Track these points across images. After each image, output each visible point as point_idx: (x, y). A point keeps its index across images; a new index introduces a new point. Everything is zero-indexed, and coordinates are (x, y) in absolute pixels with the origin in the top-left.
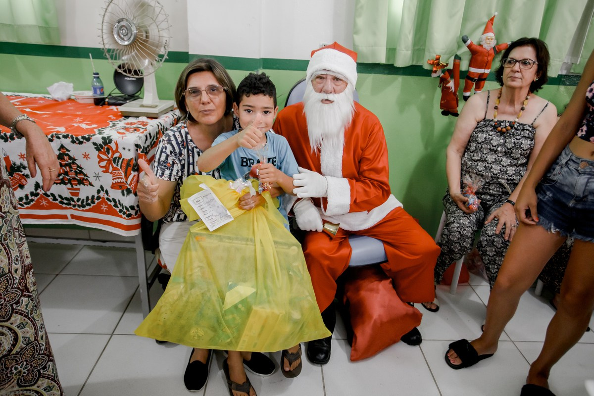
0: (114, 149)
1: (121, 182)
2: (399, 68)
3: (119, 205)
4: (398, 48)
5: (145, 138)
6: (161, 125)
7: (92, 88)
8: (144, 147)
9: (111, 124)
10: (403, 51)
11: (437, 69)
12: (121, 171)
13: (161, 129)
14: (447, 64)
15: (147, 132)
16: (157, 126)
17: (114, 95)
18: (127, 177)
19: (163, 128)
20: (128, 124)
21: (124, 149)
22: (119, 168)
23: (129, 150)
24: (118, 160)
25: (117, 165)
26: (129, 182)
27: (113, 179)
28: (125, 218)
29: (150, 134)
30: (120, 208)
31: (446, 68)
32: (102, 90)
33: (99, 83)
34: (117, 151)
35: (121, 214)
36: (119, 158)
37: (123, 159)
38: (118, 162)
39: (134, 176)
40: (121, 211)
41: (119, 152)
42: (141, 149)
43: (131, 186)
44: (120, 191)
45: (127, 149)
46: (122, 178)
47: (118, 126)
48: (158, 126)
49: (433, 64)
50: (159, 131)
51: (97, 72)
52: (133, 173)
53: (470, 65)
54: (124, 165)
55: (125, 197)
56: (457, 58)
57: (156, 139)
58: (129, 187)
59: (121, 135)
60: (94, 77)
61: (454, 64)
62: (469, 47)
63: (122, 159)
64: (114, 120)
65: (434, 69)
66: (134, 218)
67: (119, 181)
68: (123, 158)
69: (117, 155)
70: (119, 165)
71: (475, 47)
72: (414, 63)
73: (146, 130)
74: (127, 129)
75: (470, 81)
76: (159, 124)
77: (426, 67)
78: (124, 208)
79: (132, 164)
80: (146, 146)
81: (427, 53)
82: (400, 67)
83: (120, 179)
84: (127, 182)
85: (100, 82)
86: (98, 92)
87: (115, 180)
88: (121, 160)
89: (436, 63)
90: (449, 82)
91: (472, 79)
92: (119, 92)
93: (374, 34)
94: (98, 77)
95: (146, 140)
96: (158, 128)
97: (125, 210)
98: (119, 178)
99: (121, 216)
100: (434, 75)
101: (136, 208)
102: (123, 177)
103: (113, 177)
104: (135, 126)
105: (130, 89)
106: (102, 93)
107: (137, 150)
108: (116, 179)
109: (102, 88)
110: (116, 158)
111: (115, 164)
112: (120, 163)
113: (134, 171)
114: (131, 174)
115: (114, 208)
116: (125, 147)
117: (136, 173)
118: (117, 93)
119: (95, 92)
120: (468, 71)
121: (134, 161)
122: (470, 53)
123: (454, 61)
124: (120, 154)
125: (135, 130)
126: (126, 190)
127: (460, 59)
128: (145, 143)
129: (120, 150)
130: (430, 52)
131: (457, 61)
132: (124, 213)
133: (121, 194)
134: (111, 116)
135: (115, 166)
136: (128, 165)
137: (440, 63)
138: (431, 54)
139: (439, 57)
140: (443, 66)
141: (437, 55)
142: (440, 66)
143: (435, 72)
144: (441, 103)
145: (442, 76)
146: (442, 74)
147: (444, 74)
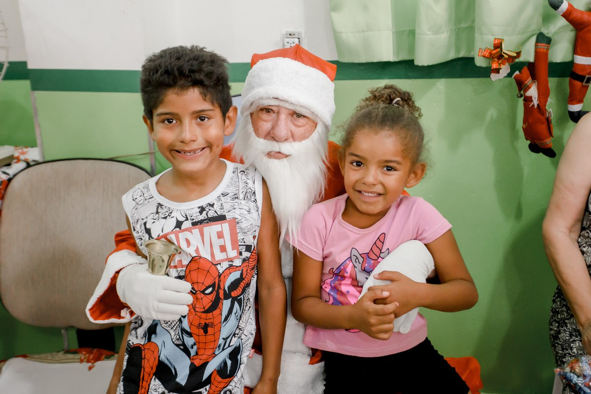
2: (423, 67)
4: (417, 31)
10: (428, 35)
11: (500, 64)
14: (519, 54)
31: (517, 60)
49: (491, 57)
53: (575, 51)
56: (543, 40)
61: (537, 54)
62: (567, 15)
65: (495, 66)
71: (579, 15)
72: (461, 55)
75: (578, 84)
77: (480, 62)
81: (477, 35)
82: (426, 64)
89: (497, 53)
90: (529, 88)
91: (581, 78)
93: (365, 8)
100: (494, 77)
120: (572, 63)
122: (571, 27)
123: (536, 45)
127: (549, 41)
130: (481, 34)
131: (543, 46)
137: (504, 53)
138: (484, 36)
139: (500, 41)
140: (511, 59)
141: (495, 39)
142: (506, 58)
143: (497, 71)
144: (523, 128)
145: (517, 75)
146: (517, 73)
147: (520, 72)
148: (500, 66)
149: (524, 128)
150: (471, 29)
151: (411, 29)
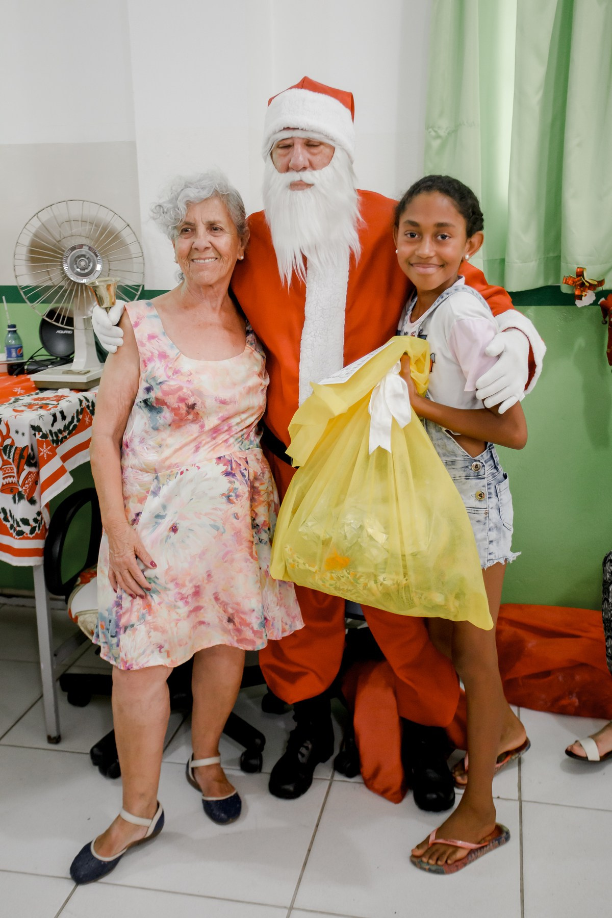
0: (5, 433)
1: (12, 482)
3: (10, 518)
4: (507, 259)
5: (52, 418)
6: (87, 400)
7: (5, 348)
8: (50, 431)
9: (13, 399)
10: (517, 263)
12: (13, 466)
13: (88, 407)
14: (601, 283)
15: (56, 409)
16: (79, 403)
17: (37, 359)
18: (20, 472)
19: (90, 404)
20: (35, 400)
21: (17, 432)
22: (11, 460)
23: (23, 434)
24: (10, 449)
25: (9, 457)
26: (21, 482)
27: (4, 478)
28: (14, 537)
29: (62, 413)
30: (11, 522)
31: (600, 289)
32: (20, 350)
33: (15, 339)
34: (8, 436)
35: (12, 531)
36: (12, 446)
37: (16, 448)
38: (10, 452)
39: (30, 473)
40: (12, 526)
41: (10, 437)
42: (41, 433)
43: (24, 488)
44: (11, 496)
45: (20, 433)
46: (14, 477)
47: (20, 402)
48: (81, 401)
49: (574, 284)
50: (82, 409)
51: (13, 323)
52: (27, 469)
54: (17, 457)
55: (16, 505)
57: (78, 420)
58: (20, 489)
59: (16, 414)
60: (9, 331)
63: (14, 447)
64: (21, 394)
65: (577, 293)
66: (28, 538)
67: (11, 482)
68: (16, 445)
69: (8, 442)
70: (12, 457)
72: (550, 283)
73: (56, 407)
74: (30, 406)
76: (82, 398)
77: (565, 289)
78: (15, 522)
79: (25, 455)
80: (55, 429)
81: (563, 264)
82: (514, 291)
83: (12, 478)
84: (18, 482)
85: (18, 338)
86: (14, 354)
87: (6, 479)
88: (13, 450)
89: (580, 282)
92: (46, 353)
94: (15, 331)
95: (55, 420)
96: (81, 405)
97: (15, 525)
98: (10, 477)
99: (11, 535)
100: (579, 304)
101: (31, 522)
102: (15, 474)
103: (4, 474)
104: (44, 402)
105: (61, 347)
106: (22, 356)
107: (35, 435)
108: (7, 477)
109: (20, 348)
110: (7, 446)
111: (6, 455)
112: (12, 453)
113: (30, 465)
114: (24, 470)
115: (4, 522)
116: (19, 430)
117: (33, 469)
118: (43, 355)
119: (9, 355)
121: (30, 450)
124: (13, 440)
125: (41, 407)
126: (18, 494)
128: (52, 425)
129: (12, 434)
130: (567, 263)
132: (15, 530)
133: (12, 501)
134: (18, 390)
135: (5, 458)
136: (21, 456)
137: (586, 281)
138: (569, 265)
139: (582, 270)
140: (592, 287)
141: (578, 268)
142: (586, 286)
143: (580, 298)
144: (607, 353)
145: (603, 302)
146: (603, 299)
147: (606, 299)
148: (582, 293)
149: (609, 352)
150: (558, 259)
151: (502, 258)
